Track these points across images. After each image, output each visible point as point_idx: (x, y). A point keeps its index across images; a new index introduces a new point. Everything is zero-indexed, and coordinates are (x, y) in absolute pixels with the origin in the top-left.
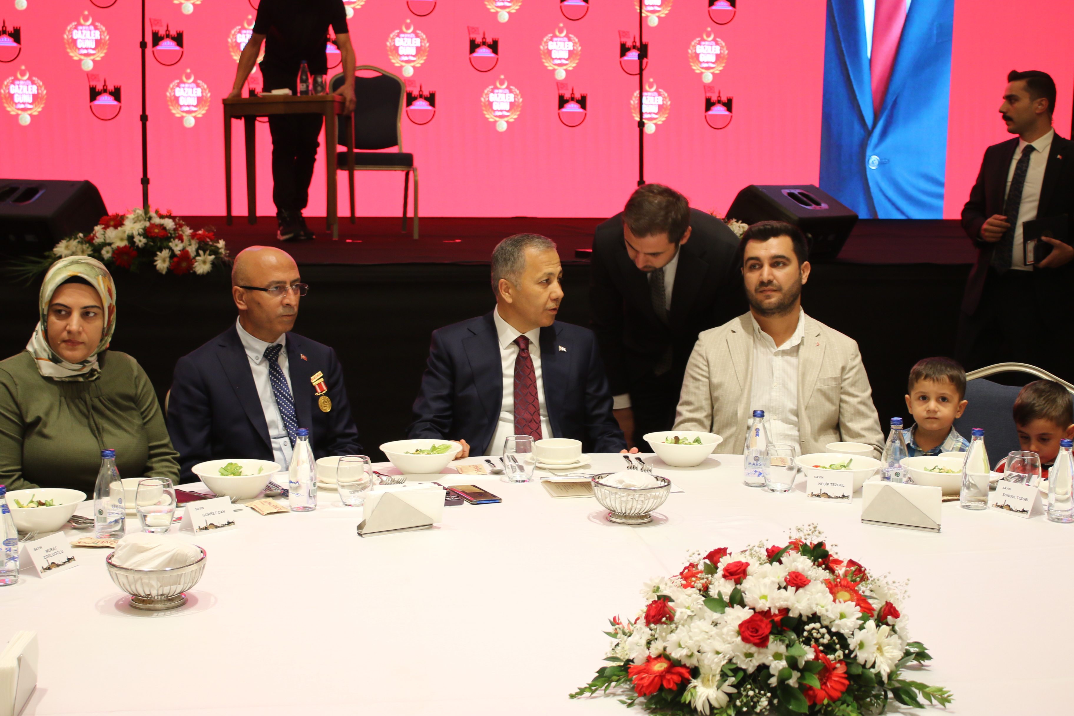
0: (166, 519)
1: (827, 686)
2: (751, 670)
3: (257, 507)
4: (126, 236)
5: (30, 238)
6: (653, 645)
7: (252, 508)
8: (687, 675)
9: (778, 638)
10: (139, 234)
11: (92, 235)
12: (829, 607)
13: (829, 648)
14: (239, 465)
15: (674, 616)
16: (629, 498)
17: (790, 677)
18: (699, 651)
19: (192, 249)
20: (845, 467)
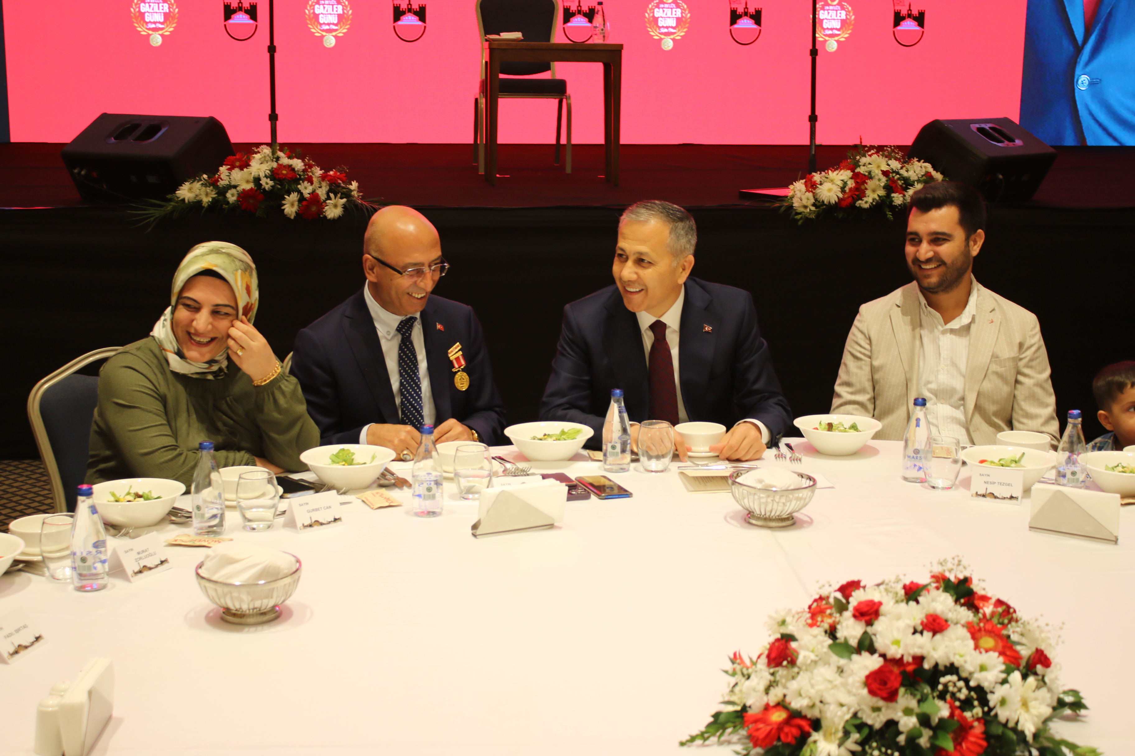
0: (269, 514)
1: (962, 748)
2: (878, 725)
3: (367, 500)
4: (251, 178)
5: (152, 179)
6: (773, 691)
7: (363, 501)
8: (807, 728)
9: (908, 691)
10: (266, 177)
11: (217, 176)
12: (968, 658)
13: (967, 704)
14: (352, 451)
15: (797, 658)
16: (769, 500)
17: (920, 736)
18: (821, 702)
19: (322, 193)
20: (1016, 462)
